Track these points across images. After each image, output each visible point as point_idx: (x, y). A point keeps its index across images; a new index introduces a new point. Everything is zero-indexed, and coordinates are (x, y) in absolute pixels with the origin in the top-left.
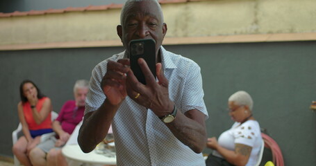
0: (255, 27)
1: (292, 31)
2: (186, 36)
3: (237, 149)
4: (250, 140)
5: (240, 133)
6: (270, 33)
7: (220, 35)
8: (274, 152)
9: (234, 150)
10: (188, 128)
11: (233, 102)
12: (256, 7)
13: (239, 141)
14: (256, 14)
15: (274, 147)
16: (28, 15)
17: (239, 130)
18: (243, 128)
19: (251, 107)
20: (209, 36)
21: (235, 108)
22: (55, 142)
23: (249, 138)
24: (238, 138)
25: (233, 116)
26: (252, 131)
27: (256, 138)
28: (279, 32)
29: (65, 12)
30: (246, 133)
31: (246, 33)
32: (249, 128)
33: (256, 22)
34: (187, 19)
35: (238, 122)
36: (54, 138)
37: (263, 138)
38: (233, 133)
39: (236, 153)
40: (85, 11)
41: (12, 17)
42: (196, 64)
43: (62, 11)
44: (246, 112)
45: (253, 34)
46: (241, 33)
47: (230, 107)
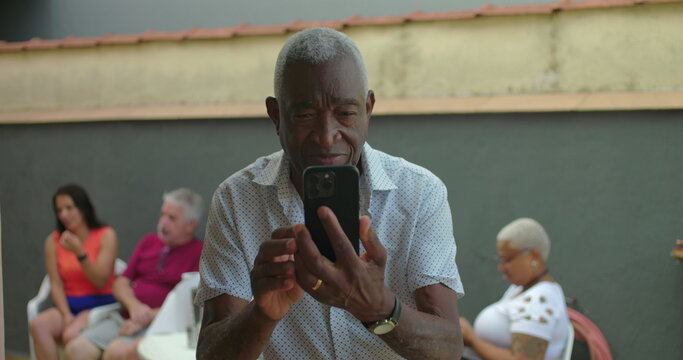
0: (552, 78)
1: (631, 88)
2: (402, 96)
3: (517, 346)
4: (543, 326)
5: (522, 310)
6: (585, 91)
7: (476, 95)
8: (593, 349)
9: (509, 347)
10: (423, 338)
11: (506, 243)
12: (554, 35)
13: (521, 327)
14: (553, 50)
15: (594, 337)
16: (61, 48)
17: (519, 302)
18: (528, 300)
19: (545, 253)
20: (452, 95)
21: (511, 254)
22: (119, 325)
23: (543, 321)
24: (517, 321)
25: (506, 272)
26: (548, 305)
27: (558, 322)
28: (604, 90)
29: (141, 42)
30: (536, 310)
31: (534, 91)
32: (542, 300)
33: (554, 67)
34: (406, 60)
35: (518, 284)
36: (118, 317)
37: (572, 320)
38: (507, 311)
39: (513, 353)
40: (185, 41)
41: (25, 50)
42: (436, 180)
43: (134, 38)
44: (535, 263)
45: (547, 92)
46: (523, 91)
47: (501, 253)
